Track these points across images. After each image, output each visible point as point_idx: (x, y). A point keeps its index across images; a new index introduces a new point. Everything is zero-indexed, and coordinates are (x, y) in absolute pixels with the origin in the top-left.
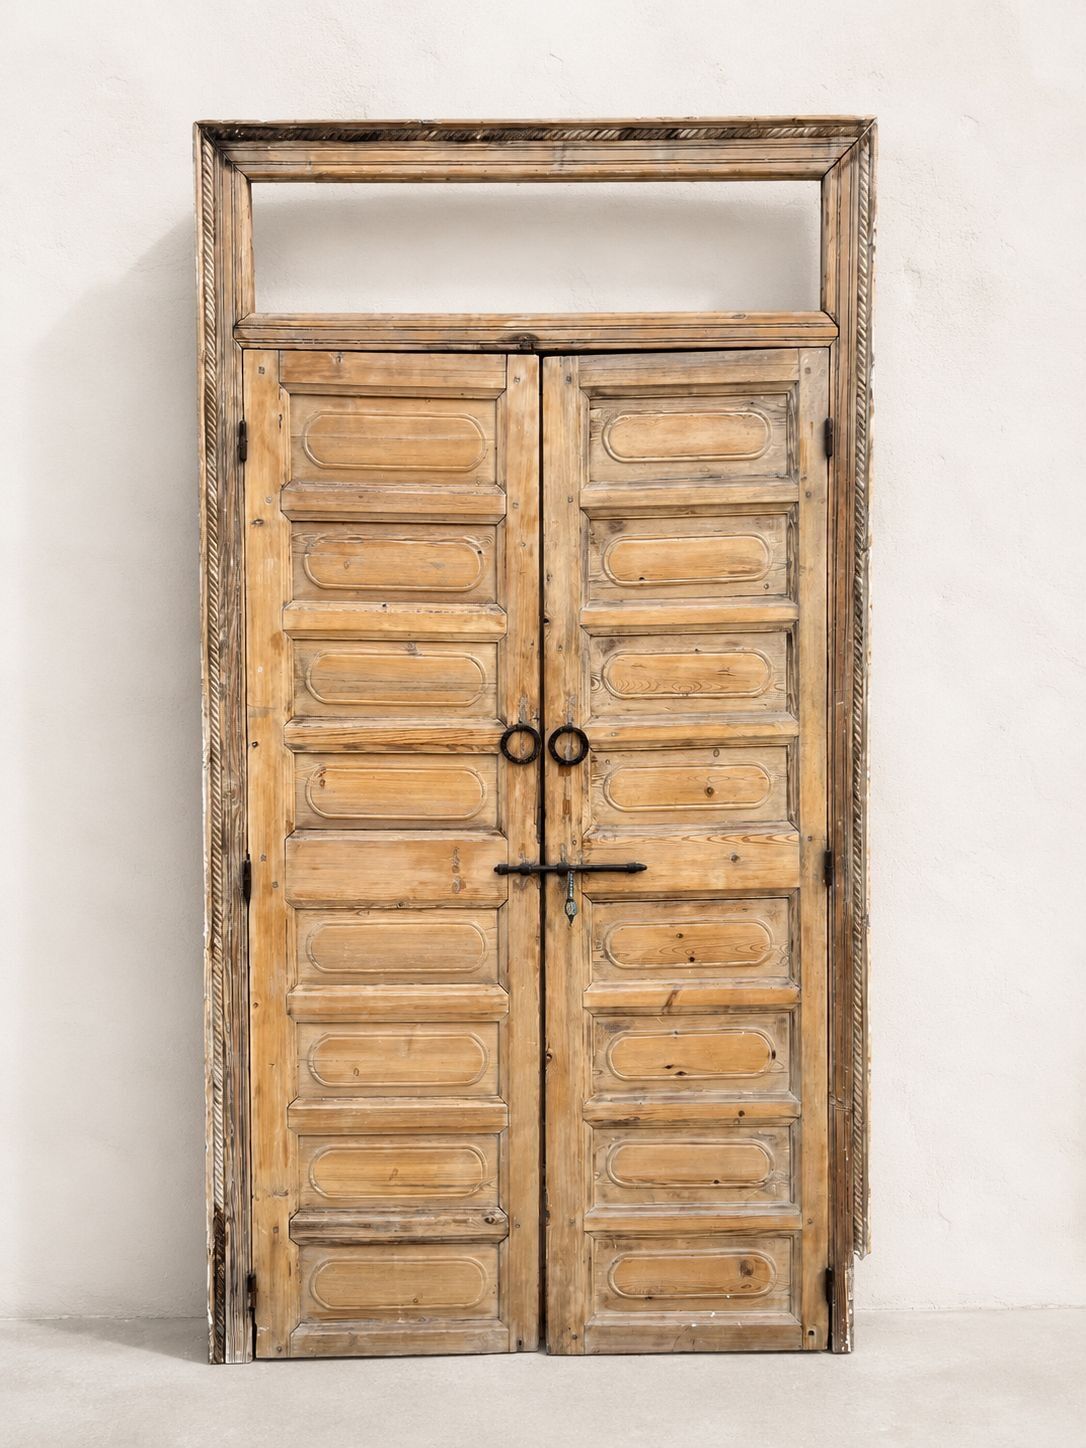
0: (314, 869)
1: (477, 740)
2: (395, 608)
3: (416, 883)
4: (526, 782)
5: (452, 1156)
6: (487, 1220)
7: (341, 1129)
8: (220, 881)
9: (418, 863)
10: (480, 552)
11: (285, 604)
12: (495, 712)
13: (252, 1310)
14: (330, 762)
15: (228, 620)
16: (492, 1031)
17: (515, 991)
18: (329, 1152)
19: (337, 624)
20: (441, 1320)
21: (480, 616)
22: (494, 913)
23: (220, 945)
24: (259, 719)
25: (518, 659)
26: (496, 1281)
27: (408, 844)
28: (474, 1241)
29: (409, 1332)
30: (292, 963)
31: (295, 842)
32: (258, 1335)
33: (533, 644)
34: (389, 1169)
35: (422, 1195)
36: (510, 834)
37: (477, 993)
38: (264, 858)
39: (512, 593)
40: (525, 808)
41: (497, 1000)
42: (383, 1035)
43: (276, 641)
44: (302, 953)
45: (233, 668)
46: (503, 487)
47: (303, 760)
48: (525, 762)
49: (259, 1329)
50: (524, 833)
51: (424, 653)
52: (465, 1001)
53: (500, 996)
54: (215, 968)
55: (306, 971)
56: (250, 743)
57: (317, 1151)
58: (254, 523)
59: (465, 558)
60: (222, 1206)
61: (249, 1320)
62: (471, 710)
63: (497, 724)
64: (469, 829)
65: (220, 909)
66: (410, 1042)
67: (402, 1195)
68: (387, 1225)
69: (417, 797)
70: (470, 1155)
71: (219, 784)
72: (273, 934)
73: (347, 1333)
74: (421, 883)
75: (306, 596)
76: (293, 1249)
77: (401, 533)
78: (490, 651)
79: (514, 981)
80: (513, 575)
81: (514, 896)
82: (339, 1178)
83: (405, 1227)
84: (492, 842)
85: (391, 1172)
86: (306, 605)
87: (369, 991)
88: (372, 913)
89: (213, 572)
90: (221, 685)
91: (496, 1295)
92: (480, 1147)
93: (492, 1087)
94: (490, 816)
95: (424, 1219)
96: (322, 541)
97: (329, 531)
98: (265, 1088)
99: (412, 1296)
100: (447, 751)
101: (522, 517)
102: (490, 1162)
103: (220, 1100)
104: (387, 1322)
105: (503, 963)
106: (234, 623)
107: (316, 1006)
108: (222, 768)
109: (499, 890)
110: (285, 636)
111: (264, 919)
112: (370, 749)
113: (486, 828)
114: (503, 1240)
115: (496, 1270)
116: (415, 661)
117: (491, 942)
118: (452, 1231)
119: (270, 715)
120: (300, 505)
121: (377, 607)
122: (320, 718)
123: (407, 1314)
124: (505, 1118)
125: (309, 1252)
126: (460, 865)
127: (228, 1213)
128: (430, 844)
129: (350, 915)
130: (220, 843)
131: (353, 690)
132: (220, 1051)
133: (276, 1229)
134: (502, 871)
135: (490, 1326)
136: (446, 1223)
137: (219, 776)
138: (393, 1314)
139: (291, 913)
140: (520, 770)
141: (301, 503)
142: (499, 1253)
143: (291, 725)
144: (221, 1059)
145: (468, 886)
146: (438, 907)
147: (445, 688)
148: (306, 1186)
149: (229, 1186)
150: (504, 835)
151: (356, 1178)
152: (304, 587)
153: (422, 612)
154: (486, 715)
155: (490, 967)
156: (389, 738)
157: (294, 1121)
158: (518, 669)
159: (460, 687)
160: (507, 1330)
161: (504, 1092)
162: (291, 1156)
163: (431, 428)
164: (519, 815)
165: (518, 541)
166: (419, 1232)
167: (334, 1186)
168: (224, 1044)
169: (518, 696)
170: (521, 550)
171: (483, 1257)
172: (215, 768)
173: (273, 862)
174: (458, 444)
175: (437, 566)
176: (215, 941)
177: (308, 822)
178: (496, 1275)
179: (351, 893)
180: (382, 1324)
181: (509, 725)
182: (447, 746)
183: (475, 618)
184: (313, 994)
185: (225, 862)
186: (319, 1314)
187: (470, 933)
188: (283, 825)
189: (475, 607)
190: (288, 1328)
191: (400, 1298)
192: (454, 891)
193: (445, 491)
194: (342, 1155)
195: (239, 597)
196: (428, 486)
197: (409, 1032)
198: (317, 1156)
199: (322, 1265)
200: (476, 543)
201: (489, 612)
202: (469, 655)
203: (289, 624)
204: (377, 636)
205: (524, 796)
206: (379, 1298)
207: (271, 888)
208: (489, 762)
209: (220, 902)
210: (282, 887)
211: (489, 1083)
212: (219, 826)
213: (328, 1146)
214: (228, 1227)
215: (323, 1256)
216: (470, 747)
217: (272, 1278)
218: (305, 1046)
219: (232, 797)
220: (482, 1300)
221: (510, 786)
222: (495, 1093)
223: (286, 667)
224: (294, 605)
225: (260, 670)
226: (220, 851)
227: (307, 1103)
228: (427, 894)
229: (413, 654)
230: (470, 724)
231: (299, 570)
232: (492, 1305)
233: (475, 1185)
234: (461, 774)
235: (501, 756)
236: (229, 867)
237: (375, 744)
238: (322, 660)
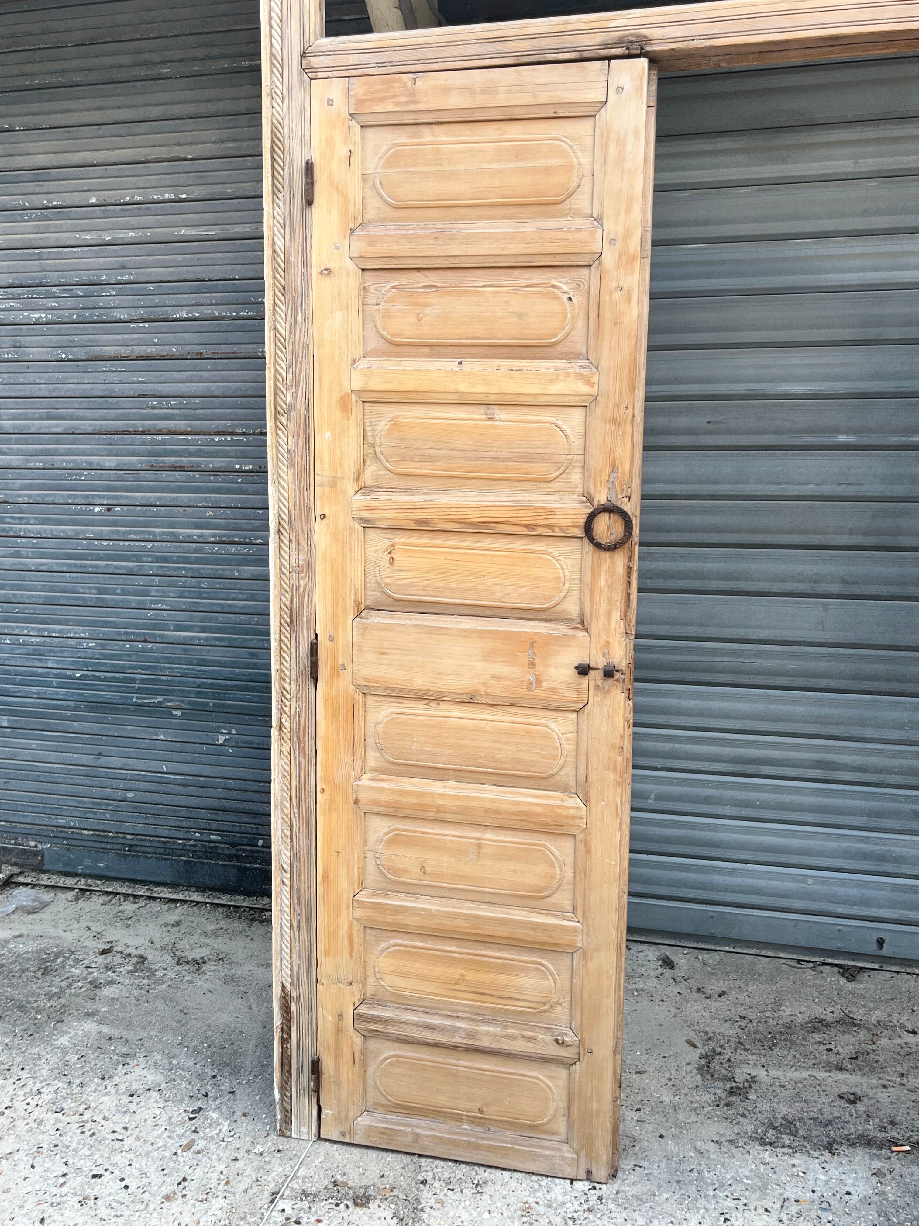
0: (383, 653)
1: (560, 520)
2: (473, 366)
3: (488, 677)
4: (612, 572)
5: (523, 970)
6: (557, 1041)
7: (407, 926)
8: (287, 658)
9: (489, 656)
10: (570, 299)
11: (354, 361)
12: (580, 489)
13: (317, 1090)
14: (400, 539)
15: (296, 381)
16: (568, 845)
17: (593, 803)
18: (395, 948)
19: (410, 384)
20: (507, 1133)
21: (568, 375)
22: (574, 716)
23: (287, 724)
24: (327, 489)
25: (609, 427)
26: (565, 1105)
27: (481, 634)
28: (545, 1060)
29: (473, 1140)
30: (360, 751)
31: (363, 623)
32: (323, 1116)
33: (627, 408)
34: (456, 972)
35: (490, 1004)
36: (594, 629)
37: (551, 802)
38: (332, 639)
39: (606, 348)
40: (610, 600)
41: (572, 812)
42: (449, 833)
43: (344, 404)
44: (370, 741)
45: (301, 432)
46: (599, 220)
47: (373, 534)
48: (613, 548)
49: (324, 1111)
50: (607, 630)
51: (503, 417)
52: (539, 810)
53: (577, 808)
54: (283, 749)
55: (373, 759)
56: (318, 514)
57: (383, 945)
58: (321, 273)
59: (554, 307)
60: (288, 985)
61: (314, 1100)
62: (554, 486)
63: (582, 502)
64: (546, 620)
65: (287, 686)
66: (479, 846)
67: (468, 1001)
68: (454, 1030)
69: (489, 581)
70: (540, 969)
71: (287, 558)
72: (340, 719)
73: (409, 1129)
74: (494, 677)
75: (377, 353)
76: (358, 1040)
77: (481, 279)
78: (577, 415)
79: (593, 794)
80: (607, 325)
81: (594, 699)
82: (405, 975)
83: (471, 1035)
84: (573, 637)
85: (457, 976)
86: (374, 362)
87: (437, 787)
88: (443, 705)
89: (278, 326)
90: (289, 451)
91: (565, 1118)
92: (553, 964)
93: (567, 904)
94: (572, 608)
95: (491, 1029)
96: (394, 290)
97: (404, 279)
98: (332, 876)
99: (478, 1105)
100: (524, 531)
101: (620, 256)
102: (563, 980)
103: (287, 882)
104: (450, 1125)
105: (582, 772)
106: (302, 384)
107: (383, 798)
108: (290, 541)
109: (578, 691)
110: (354, 398)
111: (331, 701)
112: (441, 526)
113: (567, 620)
114: (575, 1063)
115: (565, 1092)
116: (495, 427)
117: (569, 747)
118: (520, 1046)
119: (339, 486)
120: (370, 251)
121: (452, 364)
122: (391, 489)
123: (472, 1120)
124: (579, 938)
125: (373, 1044)
126: (537, 660)
127: (294, 994)
128: (506, 636)
129: (420, 704)
130: (288, 620)
131: (423, 459)
132: (288, 833)
133: (340, 1017)
134: (583, 670)
135: (558, 1150)
136: (514, 1038)
137: (287, 549)
138: (458, 1118)
139: (360, 698)
140: (606, 555)
141: (370, 249)
142: (570, 1074)
143: (358, 497)
144: (289, 841)
145: (545, 685)
146: (511, 705)
147: (525, 458)
148: (371, 979)
149: (295, 969)
150: (587, 630)
151: (425, 978)
152: (374, 343)
153: (503, 369)
154: (572, 491)
155: (568, 775)
156: (462, 514)
157: (359, 913)
158: (608, 440)
159: (544, 458)
160: (575, 1156)
161: (579, 910)
162: (356, 946)
163: (518, 154)
164: (603, 606)
165: (614, 285)
166: (485, 1043)
167: (401, 982)
168: (291, 826)
169: (608, 470)
170: (617, 295)
171: (551, 1078)
172: (282, 541)
173: (341, 643)
174: (547, 171)
175: (520, 315)
176: (283, 720)
177: (378, 602)
178: (564, 1098)
179: (419, 682)
180: (447, 1127)
181: (596, 503)
182: (525, 526)
183: (562, 378)
184: (383, 785)
185: (293, 641)
186: (382, 1105)
187: (547, 737)
188: (350, 603)
189: (561, 364)
190: (351, 1115)
191: (463, 1104)
192: (529, 688)
193: (530, 227)
194: (409, 953)
195: (306, 355)
196: (512, 222)
197: (479, 835)
198: (383, 951)
199: (387, 1059)
200: (565, 288)
201: (577, 370)
202: (554, 420)
203: (357, 383)
204: (452, 398)
205: (610, 586)
206: (442, 1101)
207: (338, 670)
208: (574, 546)
209: (288, 680)
210: (349, 669)
211: (563, 899)
212: (288, 603)
213: (392, 942)
214: (293, 1008)
215: (389, 1050)
216: (551, 527)
217: (336, 1065)
218: (373, 837)
219: (301, 571)
220: (550, 1121)
221: (595, 573)
222: (570, 909)
223: (353, 433)
224: (363, 364)
225: (328, 434)
226: (288, 629)
227: (373, 895)
228: (498, 690)
229: (491, 419)
230: (552, 502)
231: (369, 326)
232: (561, 1126)
233: (544, 1003)
234: (540, 558)
235: (586, 540)
236: (297, 647)
237: (447, 521)
238: (393, 425)
